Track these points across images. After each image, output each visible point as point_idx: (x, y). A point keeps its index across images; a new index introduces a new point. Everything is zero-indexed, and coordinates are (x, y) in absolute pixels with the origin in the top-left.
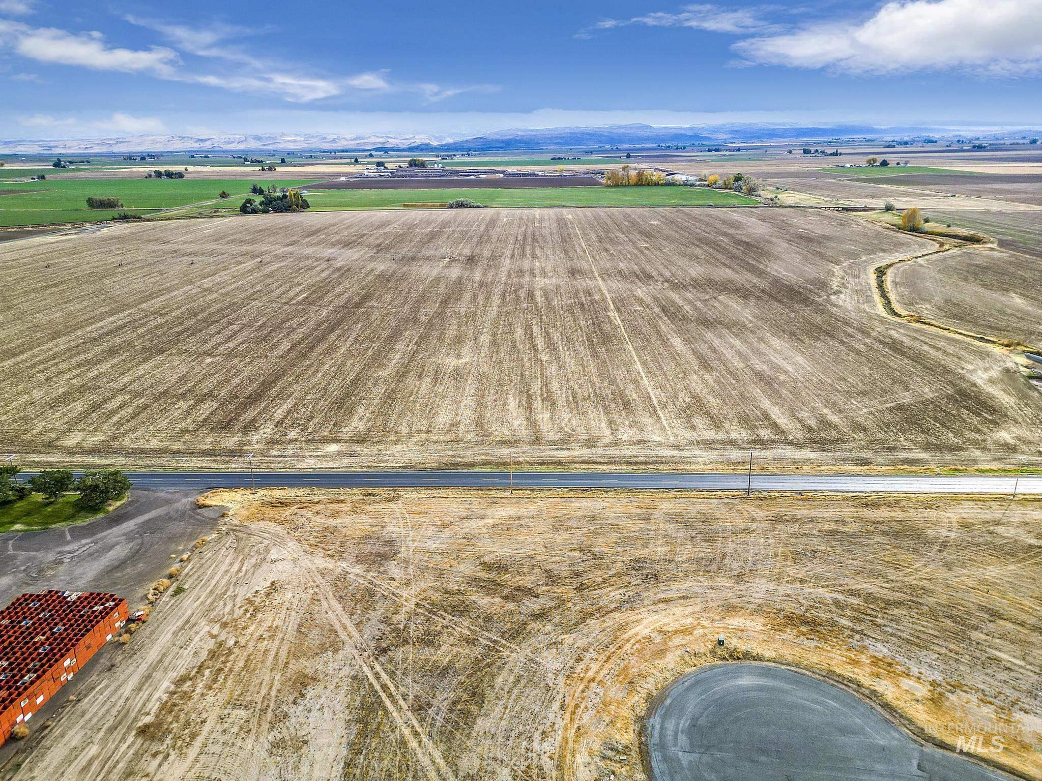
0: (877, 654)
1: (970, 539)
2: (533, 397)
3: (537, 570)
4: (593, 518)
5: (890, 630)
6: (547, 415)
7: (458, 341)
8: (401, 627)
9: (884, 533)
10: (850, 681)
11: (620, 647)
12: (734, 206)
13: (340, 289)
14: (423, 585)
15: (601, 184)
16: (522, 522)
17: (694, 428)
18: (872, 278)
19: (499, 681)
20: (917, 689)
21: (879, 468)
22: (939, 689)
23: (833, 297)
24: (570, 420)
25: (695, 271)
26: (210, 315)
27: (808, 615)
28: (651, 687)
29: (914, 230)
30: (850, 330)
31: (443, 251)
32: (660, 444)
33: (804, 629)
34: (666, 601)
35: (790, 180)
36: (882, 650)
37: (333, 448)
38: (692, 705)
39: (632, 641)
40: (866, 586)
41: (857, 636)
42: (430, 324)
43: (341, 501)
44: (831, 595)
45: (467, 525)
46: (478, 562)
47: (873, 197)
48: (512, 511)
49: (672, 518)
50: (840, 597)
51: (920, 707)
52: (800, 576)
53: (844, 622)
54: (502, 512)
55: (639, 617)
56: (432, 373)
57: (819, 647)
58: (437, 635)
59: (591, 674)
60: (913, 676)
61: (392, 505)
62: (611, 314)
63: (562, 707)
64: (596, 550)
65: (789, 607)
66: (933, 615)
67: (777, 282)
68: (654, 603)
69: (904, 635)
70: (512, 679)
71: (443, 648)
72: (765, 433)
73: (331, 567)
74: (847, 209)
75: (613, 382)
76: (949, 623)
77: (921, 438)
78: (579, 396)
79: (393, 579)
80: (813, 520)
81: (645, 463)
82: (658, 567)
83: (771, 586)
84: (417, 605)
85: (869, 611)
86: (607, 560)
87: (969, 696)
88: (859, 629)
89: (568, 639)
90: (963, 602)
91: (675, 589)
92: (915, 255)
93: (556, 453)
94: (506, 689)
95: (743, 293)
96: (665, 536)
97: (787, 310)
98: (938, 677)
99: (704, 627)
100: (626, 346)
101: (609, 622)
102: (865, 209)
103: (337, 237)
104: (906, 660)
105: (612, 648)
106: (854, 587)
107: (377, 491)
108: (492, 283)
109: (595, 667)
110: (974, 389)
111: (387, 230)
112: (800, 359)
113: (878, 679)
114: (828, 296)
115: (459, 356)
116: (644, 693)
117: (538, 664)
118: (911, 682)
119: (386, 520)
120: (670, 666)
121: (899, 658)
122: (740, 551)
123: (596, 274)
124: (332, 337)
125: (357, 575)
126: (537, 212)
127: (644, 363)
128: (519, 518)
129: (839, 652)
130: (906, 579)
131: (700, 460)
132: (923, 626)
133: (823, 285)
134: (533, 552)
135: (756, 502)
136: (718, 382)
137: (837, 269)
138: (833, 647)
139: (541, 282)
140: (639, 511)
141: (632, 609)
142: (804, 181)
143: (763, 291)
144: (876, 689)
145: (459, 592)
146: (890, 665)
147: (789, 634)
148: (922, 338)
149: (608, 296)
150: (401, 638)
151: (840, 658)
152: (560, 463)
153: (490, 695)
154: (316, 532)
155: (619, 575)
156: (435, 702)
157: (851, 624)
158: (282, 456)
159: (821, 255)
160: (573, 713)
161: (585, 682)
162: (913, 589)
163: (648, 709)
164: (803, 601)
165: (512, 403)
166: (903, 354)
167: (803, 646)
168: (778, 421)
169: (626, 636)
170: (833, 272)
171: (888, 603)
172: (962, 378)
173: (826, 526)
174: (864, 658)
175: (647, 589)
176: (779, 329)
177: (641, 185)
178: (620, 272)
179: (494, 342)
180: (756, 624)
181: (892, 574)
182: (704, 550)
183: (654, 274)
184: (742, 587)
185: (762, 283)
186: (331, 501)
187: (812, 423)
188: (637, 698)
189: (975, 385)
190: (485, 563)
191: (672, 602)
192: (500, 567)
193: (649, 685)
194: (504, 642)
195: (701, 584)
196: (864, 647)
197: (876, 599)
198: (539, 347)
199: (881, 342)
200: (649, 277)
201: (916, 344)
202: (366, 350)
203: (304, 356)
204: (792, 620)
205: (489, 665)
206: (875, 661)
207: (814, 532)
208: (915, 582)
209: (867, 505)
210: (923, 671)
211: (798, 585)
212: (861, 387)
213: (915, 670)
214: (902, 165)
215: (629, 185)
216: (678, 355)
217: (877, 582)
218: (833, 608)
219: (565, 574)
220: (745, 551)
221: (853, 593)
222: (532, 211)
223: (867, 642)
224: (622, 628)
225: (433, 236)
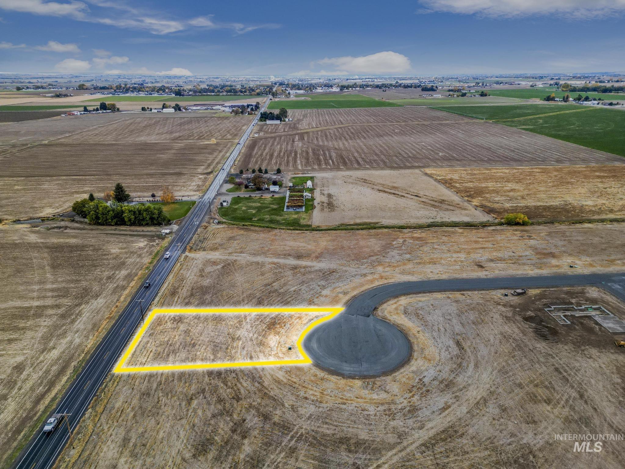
16: (134, 437)
33: (278, 326)
39: (290, 378)
48: (109, 446)
54: (110, 453)
63: (345, 404)
64: (192, 392)
65: (261, 328)
83: (243, 330)
86: (206, 387)
128: (126, 440)
134: (186, 426)
147: (281, 330)
155: (225, 382)
160: (347, 400)
182: (204, 348)
184: (243, 339)
195: (239, 351)
204: (271, 328)
211: (243, 323)
219: (219, 407)
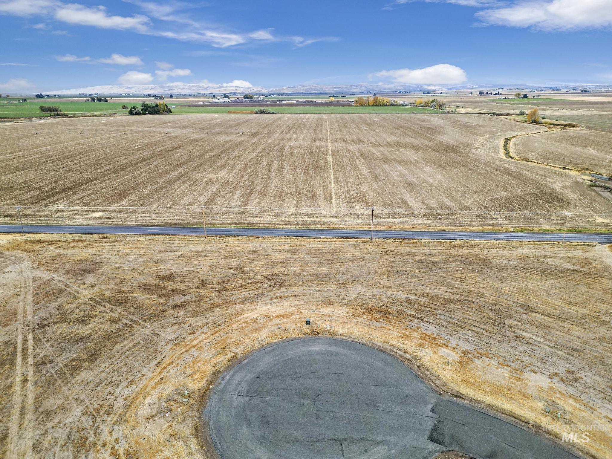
0: (427, 332)
1: (523, 265)
2: (253, 193)
3: (196, 280)
4: (255, 252)
5: (443, 317)
6: (257, 200)
7: (222, 167)
8: (68, 312)
9: (460, 262)
10: (399, 349)
11: (229, 326)
12: (428, 113)
13: (164, 144)
14: (104, 287)
15: (353, 105)
16: (203, 254)
17: (352, 207)
18: (502, 142)
19: (118, 347)
20: (450, 355)
21: (471, 228)
22: (469, 356)
23: (473, 150)
24: (271, 203)
25: (391, 139)
26: (71, 155)
27: (384, 307)
28: (238, 351)
29: (535, 122)
30: (478, 164)
31: (240, 131)
32: (325, 215)
33: (377, 316)
34: (281, 298)
35: (467, 104)
36: (432, 330)
37: (99, 214)
38: (264, 364)
39: (241, 322)
40: (435, 291)
41: (416, 321)
42: (209, 159)
43: (81, 241)
44: (406, 296)
45: (161, 255)
46: (154, 275)
47: (514, 110)
48: (199, 248)
49: (310, 252)
50: (413, 297)
51: (449, 367)
52: (388, 284)
53: (410, 312)
54: (192, 249)
55: (256, 307)
56: (192, 182)
57: (383, 327)
58: (91, 317)
59: (196, 342)
60: (450, 347)
61: (116, 244)
62: (327, 156)
63: (158, 364)
64: (246, 269)
65: (370, 303)
66: (480, 308)
67: (441, 144)
68: (271, 299)
69: (453, 321)
70: (131, 345)
71: (90, 325)
72: (399, 211)
73: (44, 276)
74: (496, 115)
75: (311, 186)
76: (491, 314)
77: (506, 213)
78: (285, 192)
79: (84, 284)
80: (411, 254)
81: (310, 224)
82: (286, 278)
83: (365, 289)
84: (90, 299)
85: (432, 306)
86: (251, 274)
87: (491, 361)
88: (419, 316)
89: (192, 320)
90: (506, 301)
91: (291, 291)
92: (532, 132)
93: (251, 219)
94: (121, 352)
95: (416, 148)
96: (301, 262)
97: (441, 155)
98: (471, 348)
99: (301, 313)
100: (329, 170)
101: (231, 310)
102: (507, 115)
103: (180, 124)
104: (449, 337)
105: (223, 326)
106: (426, 292)
107: (110, 236)
108: (261, 143)
109: (201, 338)
110: (551, 190)
111: (212, 122)
112: (440, 177)
113: (421, 348)
114: (470, 150)
115: (217, 173)
116: (230, 355)
117: (157, 335)
118: (447, 351)
119: (105, 251)
120: (262, 338)
121: (444, 335)
122: (350, 270)
123: (329, 140)
124: (142, 164)
125: (59, 281)
126: (307, 116)
127: (336, 178)
128: (202, 251)
129: (398, 330)
130: (467, 287)
131: (348, 223)
132: (470, 315)
133: (470, 145)
134: (199, 270)
135: (375, 244)
136: (380, 187)
137: (481, 139)
138: (394, 327)
139: (292, 143)
140: (291, 248)
141: (252, 302)
142: (475, 104)
143: (430, 147)
144: (418, 354)
145: (129, 292)
146: (435, 339)
147: (365, 318)
148: (525, 168)
149: (330, 149)
150: (63, 318)
151: (397, 334)
152: (250, 224)
153: (105, 355)
154: (50, 257)
155: (255, 283)
156: (58, 360)
157: (414, 313)
158: (60, 217)
159: (473, 133)
160: (165, 368)
161: (187, 348)
162: (470, 292)
163: (228, 367)
164: (384, 299)
165: (238, 194)
166: (509, 174)
167: (371, 326)
168: (411, 205)
169: (238, 319)
170: (478, 140)
171: (448, 301)
172: (545, 186)
173: (419, 257)
174: (416, 335)
175: (271, 291)
176: (431, 163)
177: (376, 106)
178: (344, 140)
179: (245, 168)
180: (341, 312)
181: (457, 284)
182: (325, 269)
183: (365, 140)
184: (342, 290)
185: (431, 144)
186: (74, 241)
187: (434, 206)
188: (222, 359)
189: (553, 189)
190: (160, 275)
191: (285, 299)
192: (170, 278)
193: (239, 351)
194: (141, 322)
195: (313, 288)
196: (419, 328)
197: (440, 298)
198: (273, 170)
199: (496, 169)
200: (362, 142)
201: (520, 171)
202: (158, 170)
203: (115, 172)
204: (369, 310)
205: (118, 337)
206: (424, 337)
207: (410, 260)
208: (473, 289)
209: (454, 246)
210: (459, 344)
211: (384, 290)
212: (475, 189)
213: (453, 342)
214: (535, 97)
215: (369, 106)
216: (360, 174)
217: (444, 289)
218: (405, 304)
219: (215, 282)
220: (354, 270)
221: (423, 295)
222: (305, 115)
223: (422, 324)
224: (238, 313)
225: (238, 124)
